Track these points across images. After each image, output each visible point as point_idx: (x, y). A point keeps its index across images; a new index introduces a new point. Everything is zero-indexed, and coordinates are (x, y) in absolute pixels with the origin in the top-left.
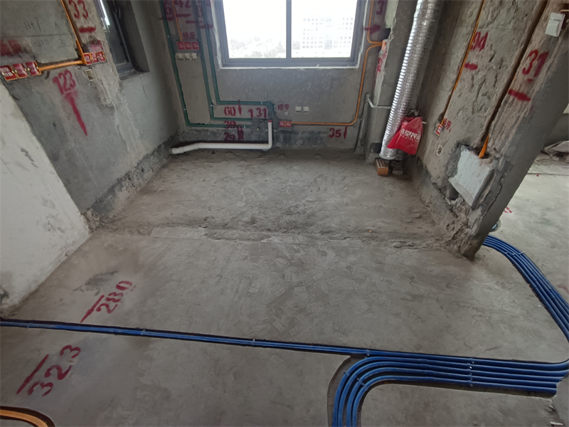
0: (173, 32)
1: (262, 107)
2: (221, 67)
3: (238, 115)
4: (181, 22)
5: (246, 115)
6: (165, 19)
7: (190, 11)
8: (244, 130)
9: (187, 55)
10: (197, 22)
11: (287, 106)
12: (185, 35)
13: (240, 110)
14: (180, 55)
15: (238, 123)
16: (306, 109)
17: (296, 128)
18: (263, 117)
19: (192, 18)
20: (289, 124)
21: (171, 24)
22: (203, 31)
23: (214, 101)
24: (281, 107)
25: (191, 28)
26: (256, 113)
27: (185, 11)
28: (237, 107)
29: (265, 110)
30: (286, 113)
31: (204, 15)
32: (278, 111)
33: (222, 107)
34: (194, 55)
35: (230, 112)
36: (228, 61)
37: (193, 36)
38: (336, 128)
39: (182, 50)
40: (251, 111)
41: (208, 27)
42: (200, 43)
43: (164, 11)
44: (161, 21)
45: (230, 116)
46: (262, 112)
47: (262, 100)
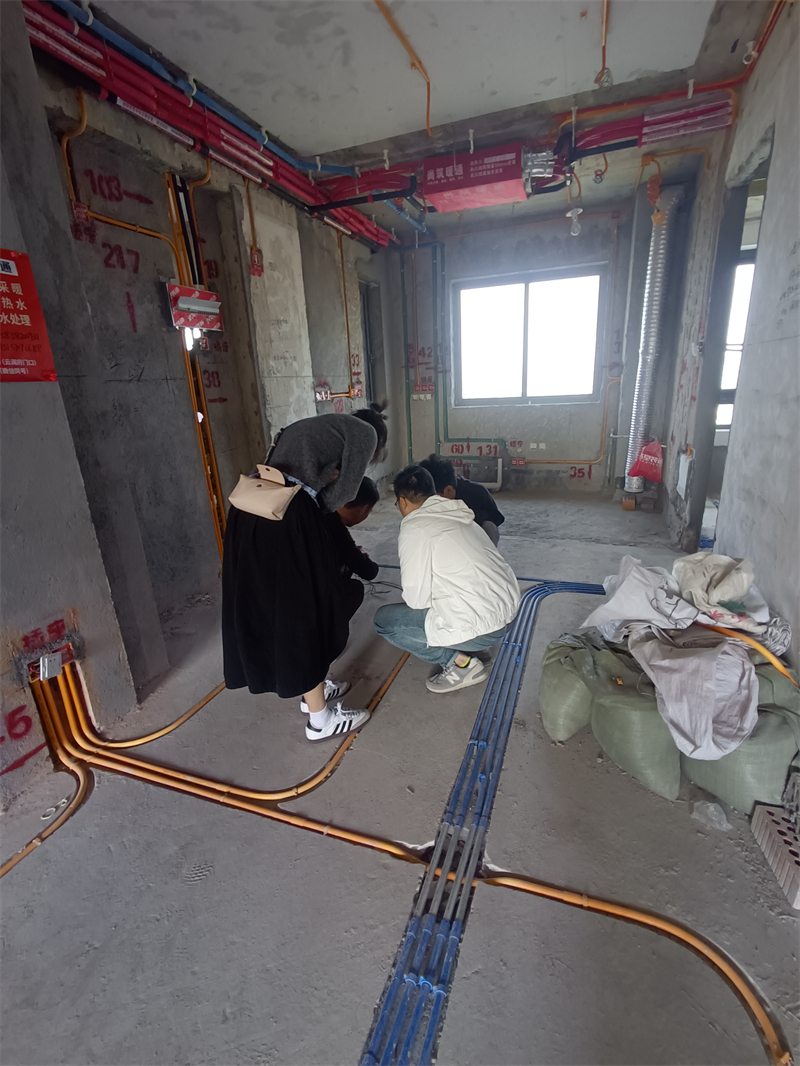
0: (412, 377)
1: (493, 445)
2: (453, 406)
3: (465, 453)
4: (421, 369)
5: (474, 452)
6: (407, 368)
7: (432, 359)
8: (470, 469)
9: (422, 396)
10: (436, 368)
11: (520, 443)
12: (424, 379)
13: (468, 447)
14: (415, 397)
15: (464, 461)
16: (543, 446)
17: (531, 467)
18: (493, 454)
19: (432, 365)
20: (522, 463)
21: (411, 371)
22: (440, 376)
23: (442, 438)
24: (513, 444)
25: (431, 373)
26: (485, 451)
27: (426, 360)
28: (465, 445)
29: (495, 447)
30: (519, 450)
31: (443, 363)
32: (510, 449)
33: (450, 445)
34: (429, 396)
35: (457, 450)
36: (460, 401)
37: (430, 379)
38: (578, 467)
39: (418, 392)
40: (480, 448)
41: (446, 372)
42: (436, 385)
43: (408, 360)
44: (404, 370)
45: (457, 454)
46: (493, 450)
47: (493, 437)
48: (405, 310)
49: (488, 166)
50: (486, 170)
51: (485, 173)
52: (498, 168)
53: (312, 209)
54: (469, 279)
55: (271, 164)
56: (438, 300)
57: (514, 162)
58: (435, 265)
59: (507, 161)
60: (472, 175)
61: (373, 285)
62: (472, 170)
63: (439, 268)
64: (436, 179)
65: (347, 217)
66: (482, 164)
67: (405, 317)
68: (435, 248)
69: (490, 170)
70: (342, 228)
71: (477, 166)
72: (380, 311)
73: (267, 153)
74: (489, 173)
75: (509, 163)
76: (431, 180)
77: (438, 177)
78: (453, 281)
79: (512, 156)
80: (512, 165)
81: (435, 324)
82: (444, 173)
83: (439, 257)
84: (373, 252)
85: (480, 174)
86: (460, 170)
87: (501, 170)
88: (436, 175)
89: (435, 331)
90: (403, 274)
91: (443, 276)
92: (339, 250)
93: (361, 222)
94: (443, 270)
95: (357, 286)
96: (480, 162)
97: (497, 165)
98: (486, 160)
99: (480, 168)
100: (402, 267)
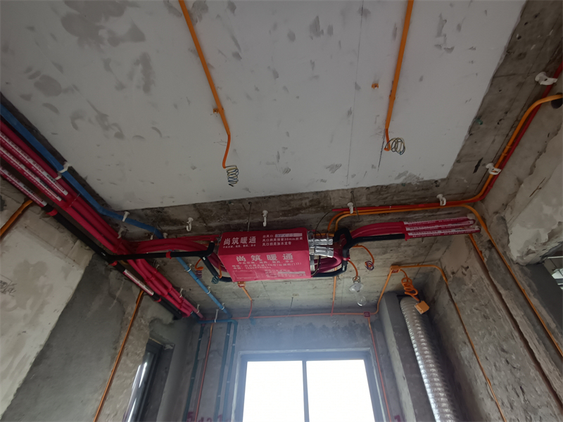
48: (194, 374)
49: (279, 240)
50: (277, 242)
51: (275, 244)
52: (288, 241)
53: (110, 258)
54: (255, 352)
55: (65, 193)
56: (226, 368)
57: (301, 238)
58: (227, 338)
59: (295, 238)
60: (264, 244)
61: (168, 347)
62: (264, 240)
63: (231, 340)
64: (231, 244)
65: (149, 276)
66: (273, 238)
67: (192, 382)
68: (230, 324)
69: (280, 242)
70: (144, 287)
71: (270, 238)
72: (167, 373)
73: (64, 184)
74: (279, 244)
75: (297, 239)
76: (227, 245)
77: (234, 243)
78: (241, 353)
79: (301, 235)
80: (299, 240)
81: (219, 393)
82: (239, 241)
83: (232, 332)
84: (175, 318)
85: (271, 244)
86: (253, 240)
87: (290, 243)
88: (231, 242)
89: (218, 399)
90: (200, 342)
91: (233, 347)
92: (135, 306)
93: (166, 287)
94: (234, 342)
95: (145, 342)
96: (272, 236)
97: (287, 239)
98: (276, 236)
99: (271, 240)
100: (201, 337)
